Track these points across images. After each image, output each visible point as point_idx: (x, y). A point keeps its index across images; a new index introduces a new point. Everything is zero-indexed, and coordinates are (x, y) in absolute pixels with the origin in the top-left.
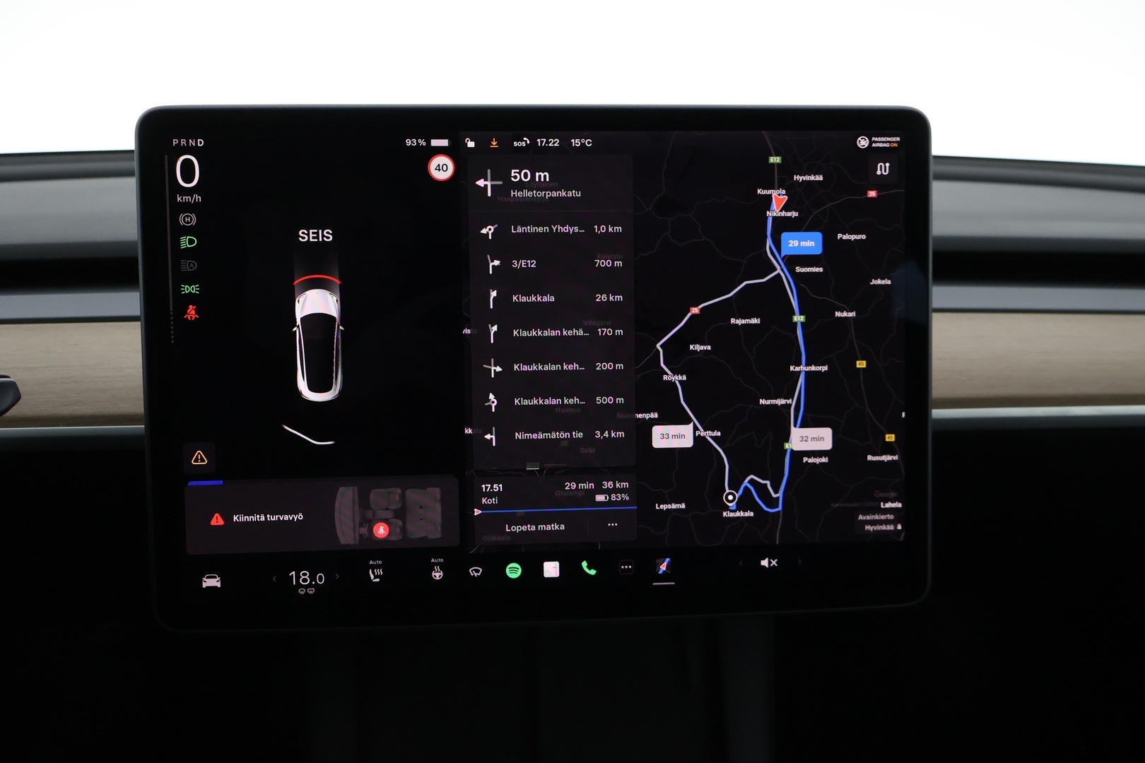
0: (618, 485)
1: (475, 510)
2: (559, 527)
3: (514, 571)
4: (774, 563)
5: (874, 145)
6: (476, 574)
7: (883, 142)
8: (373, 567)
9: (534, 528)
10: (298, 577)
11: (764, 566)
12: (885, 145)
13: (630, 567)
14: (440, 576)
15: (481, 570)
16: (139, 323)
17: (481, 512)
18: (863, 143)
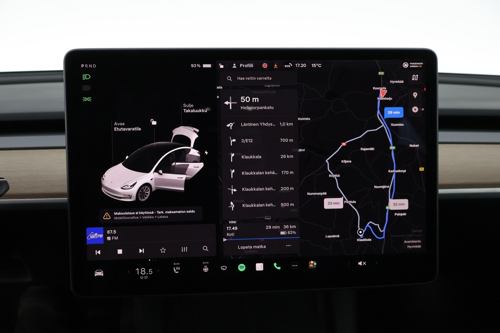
0: (291, 227)
1: (224, 239)
2: (263, 247)
3: (242, 268)
4: (364, 263)
5: (411, 66)
6: (224, 269)
7: (415, 65)
8: (176, 266)
9: (251, 247)
10: (140, 271)
11: (360, 265)
12: (416, 66)
13: (297, 266)
14: (207, 270)
15: (226, 267)
16: (65, 150)
17: (226, 240)
18: (406, 65)
